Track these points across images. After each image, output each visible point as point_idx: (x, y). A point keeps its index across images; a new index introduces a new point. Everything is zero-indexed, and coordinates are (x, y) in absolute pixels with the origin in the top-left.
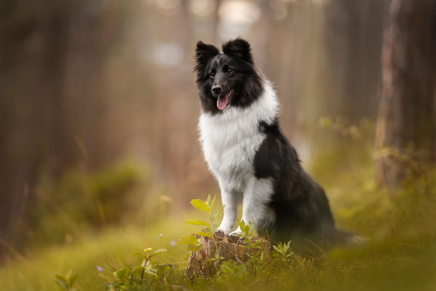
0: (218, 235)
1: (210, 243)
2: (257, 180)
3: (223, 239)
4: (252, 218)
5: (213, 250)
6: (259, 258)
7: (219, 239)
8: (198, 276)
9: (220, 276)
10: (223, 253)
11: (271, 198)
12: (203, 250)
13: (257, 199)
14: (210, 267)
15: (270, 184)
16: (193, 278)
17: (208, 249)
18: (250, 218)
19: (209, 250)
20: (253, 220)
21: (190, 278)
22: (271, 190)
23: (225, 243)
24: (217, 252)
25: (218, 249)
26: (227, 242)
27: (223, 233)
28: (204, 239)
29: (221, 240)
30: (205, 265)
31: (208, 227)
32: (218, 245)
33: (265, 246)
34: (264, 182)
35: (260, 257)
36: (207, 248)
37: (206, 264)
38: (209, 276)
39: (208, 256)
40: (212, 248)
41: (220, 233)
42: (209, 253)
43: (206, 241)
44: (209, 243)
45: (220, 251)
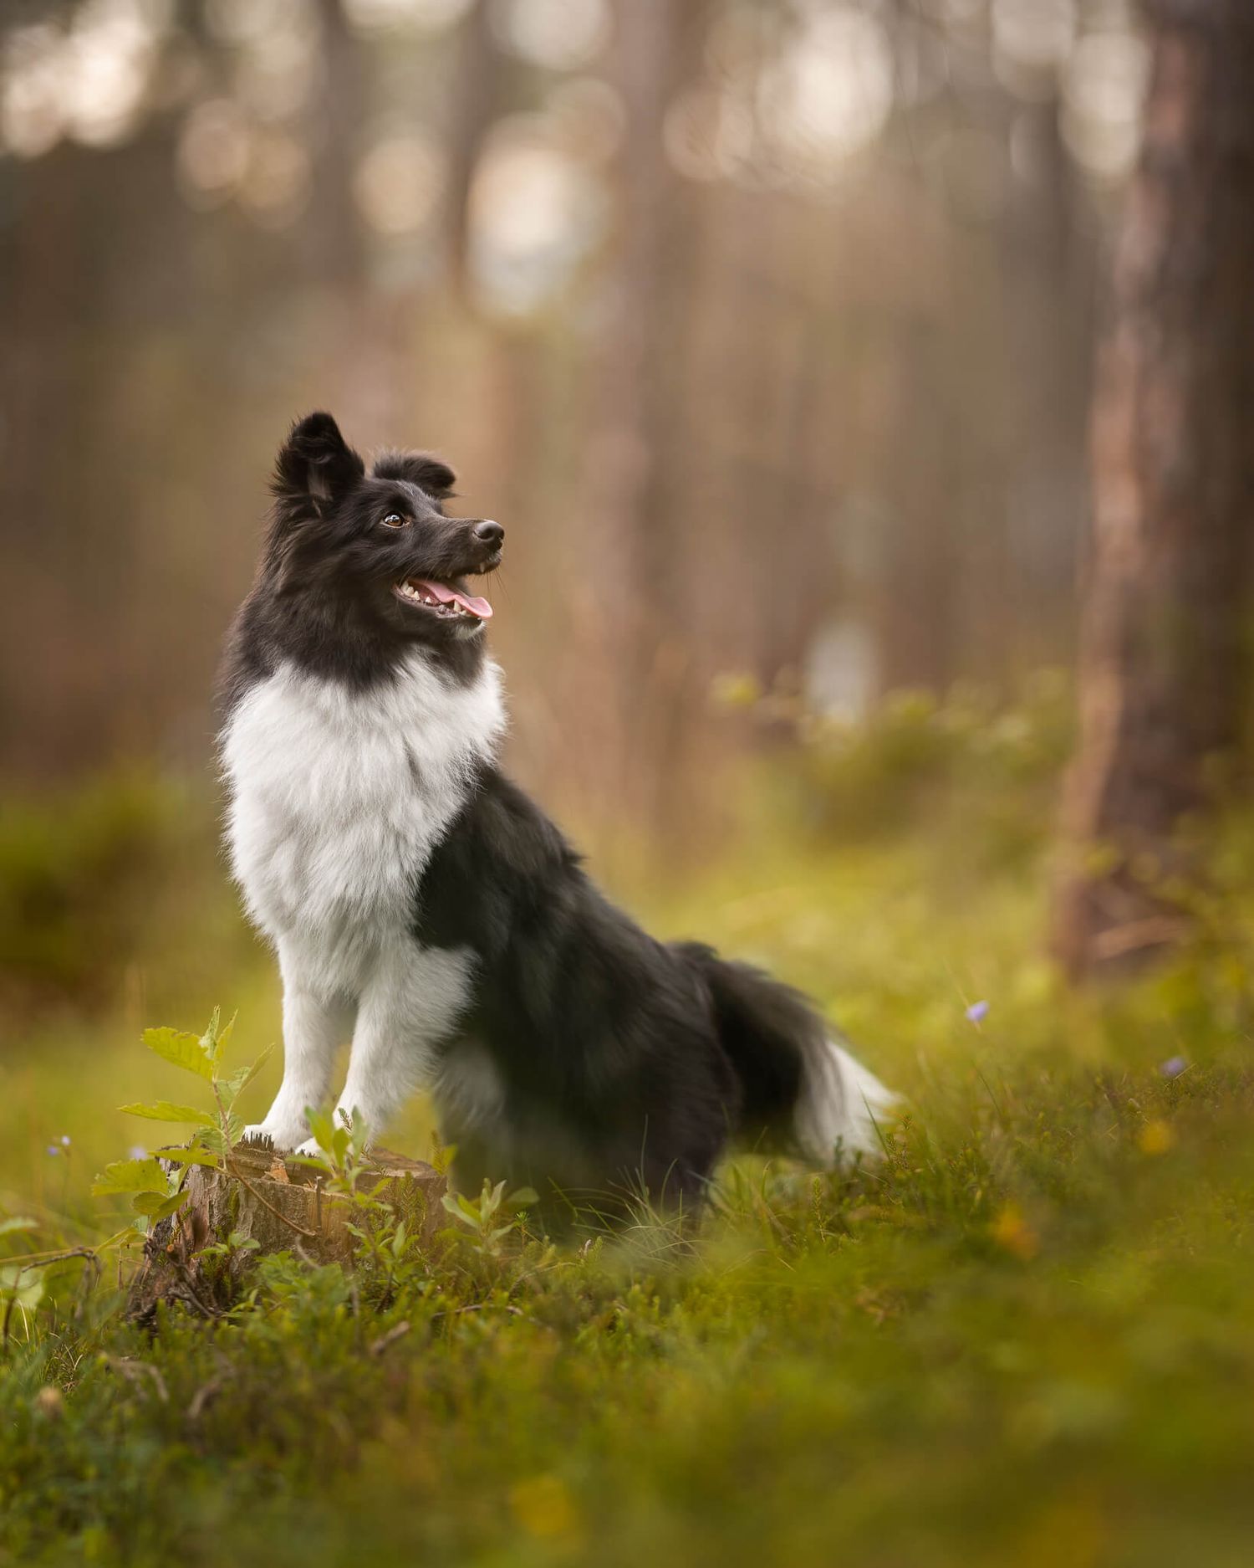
0: (252, 1154)
1: (220, 1182)
2: (418, 952)
3: (268, 1169)
4: (382, 1088)
5: (229, 1212)
6: (389, 1246)
7: (255, 1168)
8: (172, 1303)
9: (257, 1307)
10: (267, 1220)
11: (459, 1023)
12: (193, 1210)
13: (408, 1023)
14: (220, 1273)
15: (460, 971)
16: (153, 1311)
17: (211, 1206)
18: (376, 1089)
19: (215, 1211)
20: (388, 1096)
21: (140, 1313)
22: (464, 995)
23: (273, 1187)
24: (245, 1218)
25: (247, 1206)
26: (285, 1181)
27: (271, 1144)
28: (199, 1168)
29: (259, 1172)
30: (200, 1265)
31: (209, 1127)
32: (248, 1192)
33: (426, 1192)
34: (442, 961)
35: (393, 1240)
36: (210, 1202)
37: (205, 1261)
38: (216, 1305)
39: (213, 1231)
40: (226, 1205)
41: (263, 1146)
42: (215, 1220)
43: (205, 1176)
44: (215, 1183)
45: (255, 1216)
